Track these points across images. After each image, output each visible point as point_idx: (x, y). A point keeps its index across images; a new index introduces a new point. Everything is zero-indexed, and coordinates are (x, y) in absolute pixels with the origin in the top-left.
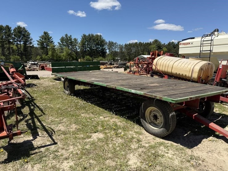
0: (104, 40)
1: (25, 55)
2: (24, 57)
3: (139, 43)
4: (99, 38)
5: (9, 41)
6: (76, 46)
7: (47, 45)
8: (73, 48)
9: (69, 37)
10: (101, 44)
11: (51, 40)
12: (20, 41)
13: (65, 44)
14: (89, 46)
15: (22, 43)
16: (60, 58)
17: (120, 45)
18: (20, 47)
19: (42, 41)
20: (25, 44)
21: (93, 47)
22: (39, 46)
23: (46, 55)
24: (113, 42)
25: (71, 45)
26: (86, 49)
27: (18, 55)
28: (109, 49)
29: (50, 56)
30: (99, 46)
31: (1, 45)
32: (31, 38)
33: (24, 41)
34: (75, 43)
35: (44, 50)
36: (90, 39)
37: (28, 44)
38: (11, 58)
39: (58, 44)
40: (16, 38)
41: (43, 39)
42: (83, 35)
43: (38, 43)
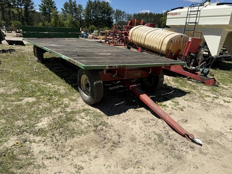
0: (111, 7)
1: (27, 21)
2: (25, 22)
3: (150, 13)
4: (106, 5)
5: (9, 4)
6: (80, 13)
7: (50, 11)
8: (78, 15)
9: (73, 2)
10: (108, 13)
11: (54, 5)
12: (21, 5)
13: (69, 10)
14: (94, 14)
15: (23, 7)
16: (63, 26)
17: (128, 15)
18: (20, 12)
19: (44, 6)
20: (26, 8)
21: (99, 16)
22: (41, 11)
23: (49, 22)
24: (120, 11)
25: (75, 12)
26: (91, 17)
27: (19, 20)
28: (116, 18)
29: (52, 23)
30: (106, 15)
31: (1, 8)
32: (32, 2)
33: (25, 5)
34: (80, 10)
35: (46, 16)
36: (96, 6)
37: (29, 9)
38: (11, 23)
39: (61, 11)
40: (17, 1)
41: (45, 4)
42: (88, 2)
43: (40, 8)
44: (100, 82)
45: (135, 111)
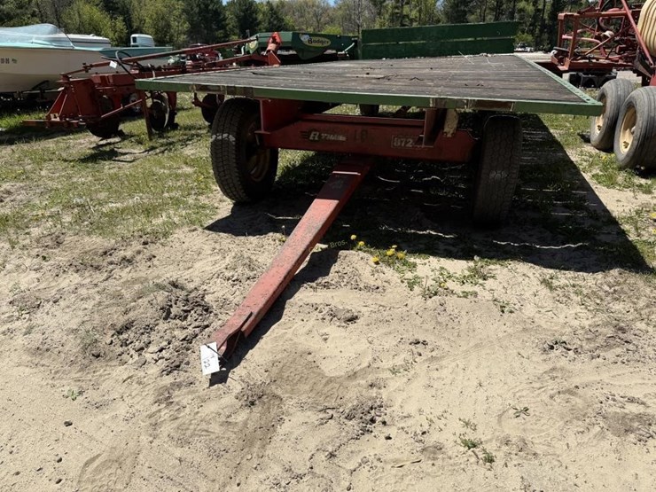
18: (541, 7)
44: (228, 137)
45: (280, 241)
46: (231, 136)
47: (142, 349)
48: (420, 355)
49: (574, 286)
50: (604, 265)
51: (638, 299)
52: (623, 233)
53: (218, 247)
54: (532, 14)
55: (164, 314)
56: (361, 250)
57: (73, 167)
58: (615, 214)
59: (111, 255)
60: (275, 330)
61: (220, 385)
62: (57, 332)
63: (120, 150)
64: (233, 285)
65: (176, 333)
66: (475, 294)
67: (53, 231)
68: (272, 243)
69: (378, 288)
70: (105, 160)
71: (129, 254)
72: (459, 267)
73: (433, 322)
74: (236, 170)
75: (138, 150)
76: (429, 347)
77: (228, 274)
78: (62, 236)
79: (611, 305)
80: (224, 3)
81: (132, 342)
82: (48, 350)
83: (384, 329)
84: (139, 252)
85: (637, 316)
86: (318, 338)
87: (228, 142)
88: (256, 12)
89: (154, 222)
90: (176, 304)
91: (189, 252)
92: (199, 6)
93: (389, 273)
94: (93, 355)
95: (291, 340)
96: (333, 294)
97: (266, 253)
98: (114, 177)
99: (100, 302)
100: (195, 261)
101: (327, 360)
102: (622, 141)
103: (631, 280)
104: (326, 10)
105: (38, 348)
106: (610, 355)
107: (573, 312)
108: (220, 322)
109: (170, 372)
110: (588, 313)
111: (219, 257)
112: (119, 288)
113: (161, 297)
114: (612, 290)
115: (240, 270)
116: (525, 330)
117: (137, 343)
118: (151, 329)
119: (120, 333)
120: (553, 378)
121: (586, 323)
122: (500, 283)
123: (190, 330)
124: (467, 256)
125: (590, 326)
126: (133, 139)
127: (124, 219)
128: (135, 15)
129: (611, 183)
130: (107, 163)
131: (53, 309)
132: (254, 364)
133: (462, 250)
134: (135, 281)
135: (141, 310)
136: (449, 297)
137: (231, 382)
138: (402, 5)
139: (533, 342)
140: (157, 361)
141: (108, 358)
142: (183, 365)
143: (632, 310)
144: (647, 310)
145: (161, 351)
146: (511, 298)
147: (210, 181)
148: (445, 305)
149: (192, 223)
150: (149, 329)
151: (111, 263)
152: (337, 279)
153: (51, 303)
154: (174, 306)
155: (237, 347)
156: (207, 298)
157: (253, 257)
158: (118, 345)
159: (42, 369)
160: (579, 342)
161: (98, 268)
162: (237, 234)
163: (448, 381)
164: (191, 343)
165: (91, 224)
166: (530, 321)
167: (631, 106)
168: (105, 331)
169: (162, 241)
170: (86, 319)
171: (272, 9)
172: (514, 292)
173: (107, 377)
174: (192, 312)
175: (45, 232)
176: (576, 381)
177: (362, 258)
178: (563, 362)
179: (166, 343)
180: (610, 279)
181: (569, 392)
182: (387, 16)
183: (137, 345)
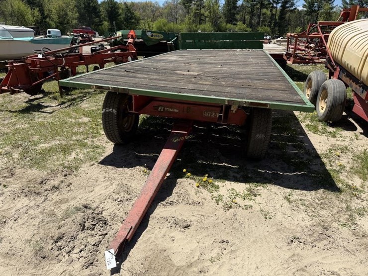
2: (277, 28)
5: (262, 3)
7: (319, 7)
12: (277, 3)
18: (274, 13)
20: (283, 7)
22: (305, 9)
27: (269, 26)
33: (282, 2)
35: (312, 16)
39: (341, 4)
43: (305, 3)
44: (112, 111)
45: (143, 172)
46: (114, 110)
47: (70, 251)
48: (225, 249)
49: (301, 200)
50: (315, 186)
51: (333, 208)
52: (323, 164)
53: (107, 176)
54: (270, 16)
55: (82, 227)
56: (188, 177)
57: (16, 116)
58: (319, 152)
59: (45, 183)
60: (145, 235)
61: (117, 274)
62: (18, 242)
63: (43, 104)
64: (119, 204)
65: (89, 239)
66: (251, 207)
67: (8, 165)
68: (139, 173)
69: (199, 203)
70: (35, 112)
71: (56, 182)
72: (241, 187)
73: (231, 228)
74: (117, 128)
75: (54, 104)
76: (229, 244)
77: (115, 197)
78: (14, 169)
79: (319, 212)
80: (99, 3)
81: (64, 248)
82: (13, 254)
83: (205, 233)
84: (62, 182)
85: (333, 218)
86: (169, 240)
87: (113, 113)
88: (118, 8)
89: (69, 158)
90: (88, 220)
91: (91, 180)
92: (84, 3)
93: (205, 193)
94: (42, 257)
95: (154, 242)
96: (176, 209)
97: (136, 180)
98: (42, 125)
99: (43, 220)
100: (94, 186)
101: (176, 254)
102: (320, 106)
103: (329, 197)
104: (158, 8)
105: (7, 253)
106: (321, 244)
107: (301, 216)
108: (113, 231)
109: (88, 267)
110: (309, 218)
111: (108, 183)
112: (53, 208)
113: (79, 216)
114: (320, 203)
115: (122, 194)
116: (278, 230)
117: (67, 248)
118: (75, 238)
119: (56, 242)
120: (294, 261)
121: (308, 224)
122: (263, 199)
123: (97, 238)
124: (245, 180)
125: (310, 226)
126: (51, 96)
127: (50, 156)
128: (46, 8)
129: (315, 130)
130: (36, 113)
131: (15, 225)
132: (134, 259)
133: (243, 176)
134: (61, 202)
135: (68, 226)
136: (237, 209)
137: (122, 272)
138: (201, 9)
139: (283, 238)
140: (79, 259)
141: (50, 258)
142: (95, 262)
143: (330, 215)
144: (338, 215)
145: (81, 252)
146: (269, 208)
147: (99, 127)
148: (236, 216)
149: (91, 159)
150: (73, 238)
151: (46, 190)
152: (176, 198)
153: (13, 221)
154: (87, 222)
155: (124, 248)
156: (105, 214)
157: (129, 184)
158: (56, 250)
159: (11, 267)
160: (305, 237)
161: (38, 194)
162: (118, 166)
163: (240, 266)
164: (98, 247)
165: (31, 160)
166: (280, 224)
167: (325, 89)
168: (48, 241)
169: (75, 173)
170: (35, 232)
171: (127, 7)
172: (271, 205)
173: (50, 271)
174: (97, 225)
175: (3, 166)
176: (305, 262)
177: (190, 184)
178: (298, 251)
179: (83, 247)
180: (319, 195)
181: (302, 270)
182: (192, 14)
183: (68, 249)
